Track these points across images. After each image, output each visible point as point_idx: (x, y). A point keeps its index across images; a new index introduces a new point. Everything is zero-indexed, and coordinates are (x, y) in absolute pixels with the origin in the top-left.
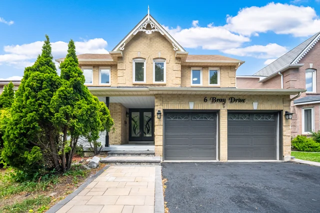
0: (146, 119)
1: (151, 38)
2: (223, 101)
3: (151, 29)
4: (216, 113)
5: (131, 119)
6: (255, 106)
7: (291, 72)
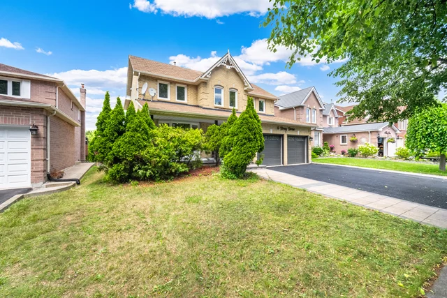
1: (228, 71)
2: (285, 129)
3: (230, 65)
6: (298, 133)
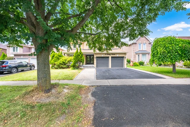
0: (91, 58)
2: (110, 54)
4: (108, 57)
5: (87, 58)
6: (118, 56)
7: (134, 44)
